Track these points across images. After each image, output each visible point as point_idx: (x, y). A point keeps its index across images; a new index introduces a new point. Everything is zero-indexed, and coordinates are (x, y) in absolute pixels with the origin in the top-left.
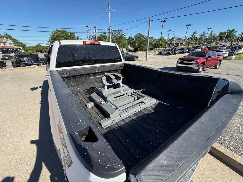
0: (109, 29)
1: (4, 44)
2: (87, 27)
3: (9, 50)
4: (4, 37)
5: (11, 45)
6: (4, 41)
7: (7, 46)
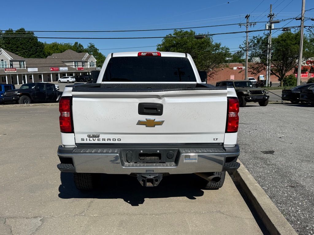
0: (301, 19)
1: (83, 63)
2: (247, 17)
3: (87, 75)
4: (86, 51)
5: (92, 66)
6: (84, 59)
7: (86, 67)
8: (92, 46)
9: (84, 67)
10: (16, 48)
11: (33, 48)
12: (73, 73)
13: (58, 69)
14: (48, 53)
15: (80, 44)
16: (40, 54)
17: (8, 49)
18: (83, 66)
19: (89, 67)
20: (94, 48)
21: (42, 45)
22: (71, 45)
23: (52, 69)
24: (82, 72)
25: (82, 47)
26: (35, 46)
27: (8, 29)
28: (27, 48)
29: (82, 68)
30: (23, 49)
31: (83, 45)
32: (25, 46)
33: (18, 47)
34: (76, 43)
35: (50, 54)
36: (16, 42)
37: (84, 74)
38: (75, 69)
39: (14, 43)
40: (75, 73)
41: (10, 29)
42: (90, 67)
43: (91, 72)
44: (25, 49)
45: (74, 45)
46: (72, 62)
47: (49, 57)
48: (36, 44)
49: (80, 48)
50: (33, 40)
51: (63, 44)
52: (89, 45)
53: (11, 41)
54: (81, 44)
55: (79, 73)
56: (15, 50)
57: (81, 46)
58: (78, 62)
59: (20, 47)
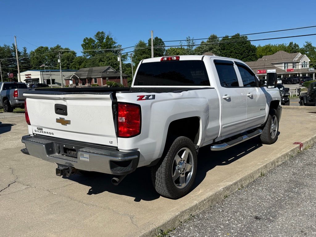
1: (294, 64)
3: (297, 77)
5: (304, 67)
6: (296, 59)
7: (297, 68)
8: (309, 46)
9: (295, 68)
10: (230, 53)
11: (245, 52)
12: (281, 74)
13: (265, 72)
14: (260, 56)
15: (295, 43)
16: (252, 58)
17: (223, 54)
18: (293, 67)
19: (300, 68)
20: (311, 46)
21: (254, 49)
22: (285, 45)
23: (259, 72)
24: (291, 74)
25: (298, 46)
26: (248, 50)
27: (225, 36)
28: (240, 52)
29: (292, 70)
30: (236, 53)
31: (299, 45)
32: (238, 50)
33: (231, 52)
34: (291, 43)
35: (261, 57)
36: (230, 47)
37: (294, 75)
38: (284, 71)
39: (229, 48)
40: (283, 75)
41: (226, 36)
42: (302, 68)
43: (302, 74)
44: (237, 54)
45: (288, 45)
46: (282, 63)
47: (259, 59)
48: (248, 48)
49: (295, 48)
50: (246, 44)
51: (277, 45)
52: (305, 44)
53: (225, 47)
54: (297, 44)
55: (289, 74)
56: (228, 55)
57: (296, 45)
58: (288, 63)
59: (233, 52)
